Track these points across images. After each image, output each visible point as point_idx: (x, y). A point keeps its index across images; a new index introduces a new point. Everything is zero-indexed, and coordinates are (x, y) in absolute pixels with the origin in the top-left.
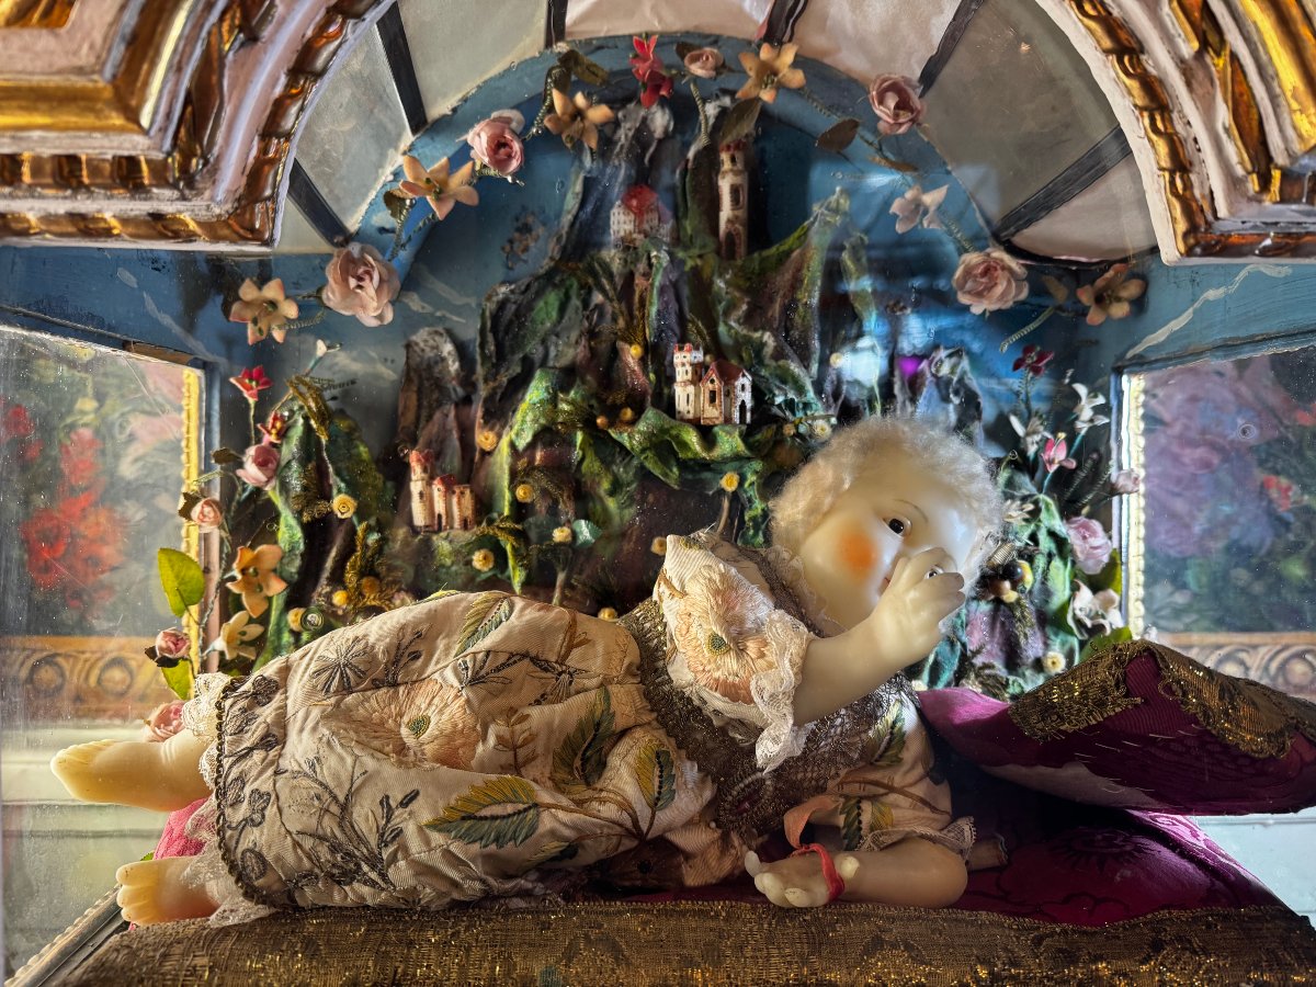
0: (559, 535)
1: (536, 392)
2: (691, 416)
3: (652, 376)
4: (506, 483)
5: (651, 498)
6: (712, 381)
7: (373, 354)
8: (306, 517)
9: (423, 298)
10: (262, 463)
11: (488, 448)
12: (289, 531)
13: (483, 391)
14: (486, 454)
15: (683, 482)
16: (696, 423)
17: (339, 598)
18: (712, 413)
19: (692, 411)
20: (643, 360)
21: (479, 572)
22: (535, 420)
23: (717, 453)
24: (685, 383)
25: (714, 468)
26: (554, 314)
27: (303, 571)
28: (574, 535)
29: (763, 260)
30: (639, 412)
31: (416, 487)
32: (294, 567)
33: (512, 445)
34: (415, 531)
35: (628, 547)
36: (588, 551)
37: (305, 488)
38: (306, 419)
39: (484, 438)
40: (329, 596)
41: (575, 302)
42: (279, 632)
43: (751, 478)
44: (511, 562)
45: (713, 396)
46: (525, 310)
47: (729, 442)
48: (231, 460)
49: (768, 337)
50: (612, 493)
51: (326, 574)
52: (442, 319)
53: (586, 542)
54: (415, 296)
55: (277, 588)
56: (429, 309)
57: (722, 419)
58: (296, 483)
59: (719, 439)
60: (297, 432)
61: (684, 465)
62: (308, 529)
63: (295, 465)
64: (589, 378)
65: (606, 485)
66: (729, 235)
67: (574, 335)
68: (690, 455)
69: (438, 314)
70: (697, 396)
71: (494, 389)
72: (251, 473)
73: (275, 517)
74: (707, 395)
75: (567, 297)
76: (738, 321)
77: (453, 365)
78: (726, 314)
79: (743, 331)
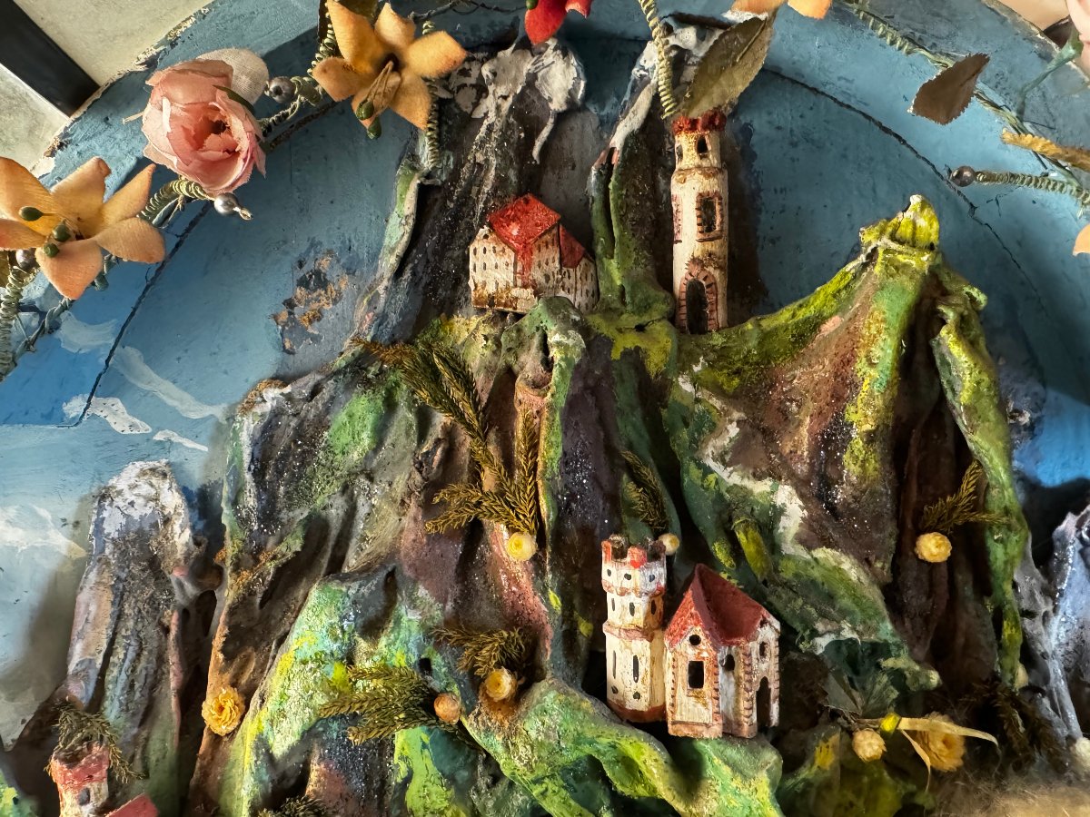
1: (310, 635)
2: (642, 705)
3: (555, 600)
6: (695, 641)
7: (44, 513)
9: (132, 411)
11: (222, 729)
13: (227, 596)
14: (219, 743)
16: (655, 727)
18: (694, 712)
19: (645, 696)
20: (534, 563)
22: (307, 698)
24: (630, 631)
26: (366, 440)
29: (766, 336)
30: (526, 681)
39: (213, 710)
41: (405, 415)
45: (696, 675)
46: (309, 436)
47: (743, 796)
49: (786, 496)
52: (165, 446)
54: (119, 405)
56: (144, 428)
57: (717, 729)
59: (709, 771)
64: (422, 592)
66: (695, 289)
69: (159, 437)
70: (656, 661)
71: (250, 592)
74: (684, 674)
75: (390, 405)
76: (720, 458)
77: (181, 537)
78: (696, 444)
79: (732, 478)
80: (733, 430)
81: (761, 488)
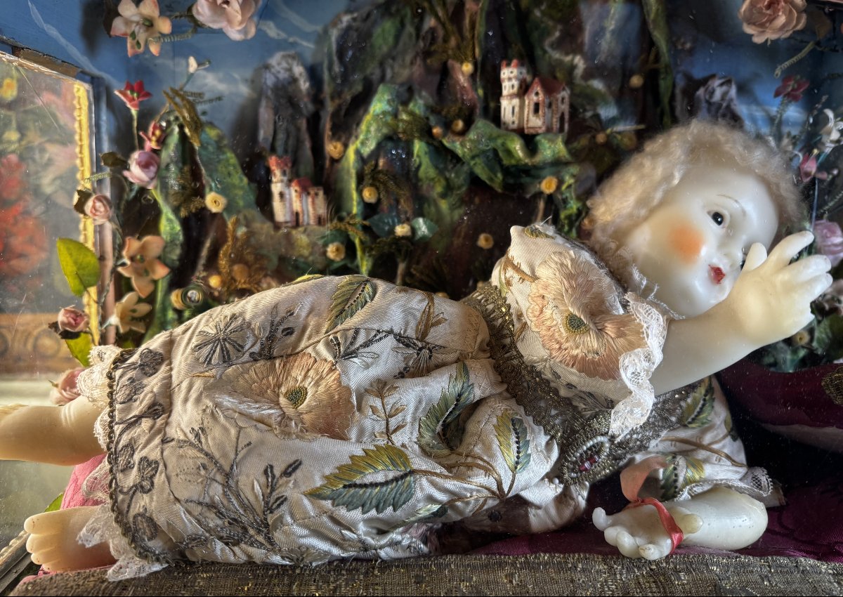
0: (401, 230)
1: (379, 105)
2: (515, 126)
3: (481, 92)
4: (353, 185)
5: (477, 200)
6: (537, 94)
7: (236, 76)
8: (183, 213)
9: (278, 26)
10: (145, 166)
11: (336, 155)
12: (169, 224)
13: (330, 107)
14: (334, 161)
15: (506, 186)
16: (520, 132)
17: (214, 281)
18: (535, 123)
19: (516, 122)
20: (473, 76)
21: (332, 261)
22: (378, 130)
23: (538, 159)
24: (512, 96)
25: (533, 173)
26: (391, 40)
27: (182, 258)
28: (413, 230)
30: (469, 123)
31: (276, 188)
32: (176, 254)
33: (358, 152)
34: (277, 226)
35: (457, 242)
36: (424, 244)
37: (183, 187)
38: (181, 127)
39: (332, 148)
40: (205, 279)
41: (410, 29)
42: (164, 310)
43: (569, 180)
44: (359, 253)
45: (537, 108)
46: (365, 36)
47: (552, 148)
48: (118, 163)
49: (578, 60)
50: (444, 196)
51: (202, 261)
52: (293, 45)
53: (424, 237)
54: (271, 24)
55: (161, 272)
56: (283, 35)
57: (544, 129)
58: (174, 182)
59: (540, 147)
60: (174, 139)
61: (506, 171)
62: (185, 223)
63: (173, 168)
64: (424, 93)
65: (439, 189)
67: (408, 58)
68: (513, 162)
69: (291, 40)
70: (522, 107)
71: (340, 106)
72: (136, 173)
73: (158, 213)
74: (532, 107)
75: (403, 25)
76: (552, 46)
77: (304, 85)
78: (541, 39)
79: (556, 55)
80: (557, 34)
81: (568, 59)
